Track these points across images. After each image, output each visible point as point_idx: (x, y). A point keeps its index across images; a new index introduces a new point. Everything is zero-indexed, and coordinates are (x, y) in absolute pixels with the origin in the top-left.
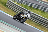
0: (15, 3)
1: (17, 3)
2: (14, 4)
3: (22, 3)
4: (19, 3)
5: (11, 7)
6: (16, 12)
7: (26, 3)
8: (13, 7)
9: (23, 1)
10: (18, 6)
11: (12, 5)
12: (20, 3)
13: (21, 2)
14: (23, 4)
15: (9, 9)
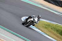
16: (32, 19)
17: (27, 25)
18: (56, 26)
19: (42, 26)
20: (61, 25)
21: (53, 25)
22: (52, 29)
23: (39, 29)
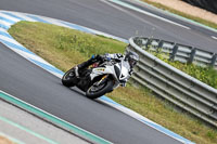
0: (158, 60)
1: (171, 60)
2: (156, 64)
3: (190, 61)
4: (176, 59)
5: (143, 77)
6: (163, 99)
7: (208, 59)
8: (152, 76)
9: (198, 53)
10: (172, 73)
11: (148, 67)
12: (181, 60)
13: (188, 54)
14: (195, 63)
15: (135, 86)
16: (109, 69)
17: (92, 88)
18: (95, 40)
19: (49, 43)
20: (113, 37)
21: (87, 37)
22: (82, 51)
23: (37, 53)
